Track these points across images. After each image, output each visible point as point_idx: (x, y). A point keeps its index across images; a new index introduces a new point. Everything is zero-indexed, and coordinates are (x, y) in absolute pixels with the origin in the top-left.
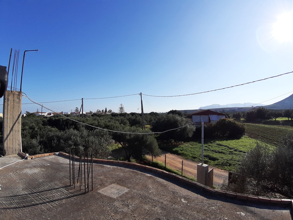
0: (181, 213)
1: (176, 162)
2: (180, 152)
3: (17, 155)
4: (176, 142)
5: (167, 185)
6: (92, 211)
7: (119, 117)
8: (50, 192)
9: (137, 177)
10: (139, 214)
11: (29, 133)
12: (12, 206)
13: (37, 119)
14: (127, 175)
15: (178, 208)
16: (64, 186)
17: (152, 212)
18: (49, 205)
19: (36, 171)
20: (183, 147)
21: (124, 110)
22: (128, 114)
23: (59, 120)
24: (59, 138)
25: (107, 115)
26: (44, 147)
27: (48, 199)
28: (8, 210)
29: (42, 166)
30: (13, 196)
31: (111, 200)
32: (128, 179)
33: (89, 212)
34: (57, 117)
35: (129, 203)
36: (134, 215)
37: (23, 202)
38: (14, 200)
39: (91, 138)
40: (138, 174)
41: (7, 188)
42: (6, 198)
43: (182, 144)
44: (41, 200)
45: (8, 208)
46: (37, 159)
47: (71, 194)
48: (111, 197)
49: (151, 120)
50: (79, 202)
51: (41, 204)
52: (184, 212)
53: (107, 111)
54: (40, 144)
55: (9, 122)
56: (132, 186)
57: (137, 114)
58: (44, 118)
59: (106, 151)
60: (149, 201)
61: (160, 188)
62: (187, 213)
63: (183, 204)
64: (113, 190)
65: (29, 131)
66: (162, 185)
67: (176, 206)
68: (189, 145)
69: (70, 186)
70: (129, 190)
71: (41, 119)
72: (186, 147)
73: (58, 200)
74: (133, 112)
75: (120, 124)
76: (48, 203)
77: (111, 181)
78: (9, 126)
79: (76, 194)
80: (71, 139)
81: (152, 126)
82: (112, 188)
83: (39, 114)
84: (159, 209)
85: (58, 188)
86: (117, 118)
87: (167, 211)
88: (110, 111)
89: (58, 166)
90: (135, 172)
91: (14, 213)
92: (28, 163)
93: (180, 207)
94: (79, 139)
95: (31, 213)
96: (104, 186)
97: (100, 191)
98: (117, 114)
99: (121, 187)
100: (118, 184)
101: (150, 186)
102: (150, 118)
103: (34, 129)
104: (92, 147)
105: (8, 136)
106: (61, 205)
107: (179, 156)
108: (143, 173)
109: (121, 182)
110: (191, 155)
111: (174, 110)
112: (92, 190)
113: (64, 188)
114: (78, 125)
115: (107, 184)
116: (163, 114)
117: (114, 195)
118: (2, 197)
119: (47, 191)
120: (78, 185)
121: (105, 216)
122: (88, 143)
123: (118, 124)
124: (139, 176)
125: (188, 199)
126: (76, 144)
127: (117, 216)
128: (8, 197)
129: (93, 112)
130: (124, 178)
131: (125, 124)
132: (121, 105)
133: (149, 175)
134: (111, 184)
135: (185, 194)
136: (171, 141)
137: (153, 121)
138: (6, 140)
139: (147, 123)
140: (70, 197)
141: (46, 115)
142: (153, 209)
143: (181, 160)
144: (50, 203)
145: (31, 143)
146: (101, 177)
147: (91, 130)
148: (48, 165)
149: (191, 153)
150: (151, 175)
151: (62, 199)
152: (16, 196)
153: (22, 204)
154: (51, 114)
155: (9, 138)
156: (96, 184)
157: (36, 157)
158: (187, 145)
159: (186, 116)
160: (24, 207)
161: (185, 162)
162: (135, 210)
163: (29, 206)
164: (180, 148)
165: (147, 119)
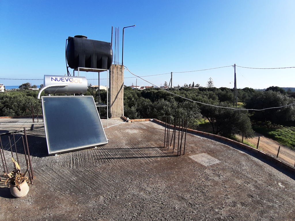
0: (277, 196)
1: (270, 147)
2: (278, 137)
3: (120, 118)
4: (274, 124)
5: (263, 165)
6: (184, 172)
7: (207, 91)
8: (147, 149)
9: (229, 151)
10: (231, 187)
11: (127, 102)
12: (117, 157)
13: (133, 91)
14: (218, 148)
15: (274, 191)
16: (158, 146)
17: (245, 188)
18: (147, 159)
19: (136, 131)
20: (282, 131)
21: (212, 84)
22: (218, 89)
23: (150, 93)
24: (153, 108)
25: (195, 90)
26: (140, 114)
27: (146, 154)
28: (112, 160)
29: (141, 129)
30: (118, 149)
31: (202, 167)
32: (220, 152)
33: (181, 173)
34: (149, 90)
35: (220, 173)
36: (225, 186)
37: (126, 154)
38: (118, 152)
39: (181, 110)
40: (230, 149)
41: (113, 142)
42: (111, 150)
43: (280, 128)
44: (141, 155)
45: (113, 158)
46: (136, 123)
47: (165, 154)
48: (202, 164)
49: (245, 97)
50: (172, 162)
51: (140, 157)
52: (280, 196)
53: (195, 85)
54: (137, 111)
55: (114, 91)
56: (224, 159)
57: (229, 89)
58: (138, 91)
59: (194, 123)
60: (241, 176)
61: (254, 167)
62: (283, 198)
63: (280, 188)
64: (204, 159)
65: (127, 100)
66: (257, 165)
67: (272, 189)
68: (290, 130)
69: (164, 147)
70: (220, 162)
71: (135, 92)
72: (286, 132)
73: (154, 157)
74: (223, 87)
75: (209, 98)
76: (146, 158)
77: (202, 150)
78: (114, 94)
79: (169, 155)
80: (163, 109)
81: (246, 103)
82: (202, 156)
83: (134, 87)
84: (252, 187)
85: (154, 148)
86: (206, 93)
87: (260, 190)
88: (197, 86)
89: (153, 130)
90: (227, 147)
91: (117, 162)
92: (128, 125)
93: (276, 190)
94: (170, 109)
95: (132, 163)
96: (195, 153)
97: (191, 157)
98: (205, 89)
99: (212, 157)
100: (208, 154)
101: (244, 163)
102: (244, 94)
103: (131, 99)
104: (181, 117)
105: (113, 103)
106: (157, 162)
107: (275, 141)
108: (236, 149)
109: (211, 153)
110: (290, 142)
111: (275, 86)
112: (184, 155)
113: (159, 149)
114: (167, 97)
115: (198, 152)
116: (259, 91)
117: (205, 164)
118: (108, 149)
119: (145, 148)
120: (171, 148)
121: (196, 180)
122: (178, 114)
123: (206, 98)
124: (231, 151)
125: (286, 184)
126: (167, 113)
127: (207, 182)
128: (113, 149)
129: (180, 86)
130: (215, 150)
131: (214, 99)
132: (210, 78)
133: (242, 152)
134: (202, 153)
135: (283, 179)
136: (268, 123)
137: (247, 98)
138: (112, 105)
139: (239, 100)
140: (164, 157)
141: (139, 89)
142: (246, 185)
143: (277, 146)
144: (148, 158)
145: (130, 110)
146: (192, 145)
147: (181, 102)
148: (145, 128)
149: (291, 140)
150: (245, 153)
151: (157, 157)
152: (120, 149)
153: (125, 156)
154: (143, 88)
155: (114, 104)
156: (187, 150)
157: (135, 121)
158: (287, 130)
159: (290, 95)
160: (127, 158)
161: (282, 149)
162: (226, 181)
163: (131, 158)
164: (278, 133)
165: (240, 95)
